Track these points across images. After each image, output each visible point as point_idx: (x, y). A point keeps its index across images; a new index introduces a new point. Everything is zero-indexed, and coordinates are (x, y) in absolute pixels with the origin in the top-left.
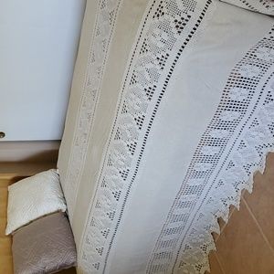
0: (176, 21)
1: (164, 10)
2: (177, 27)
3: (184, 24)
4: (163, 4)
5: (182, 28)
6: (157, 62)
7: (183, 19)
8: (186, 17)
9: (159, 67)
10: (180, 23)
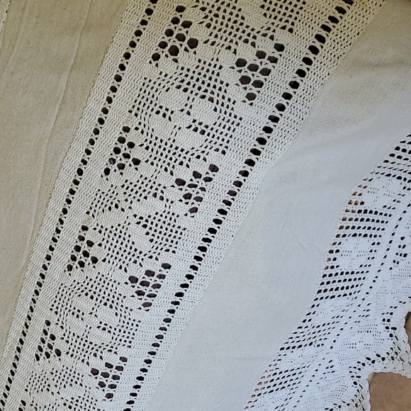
0: (241, 63)
1: (197, 32)
2: (245, 80)
3: (266, 72)
4: (190, 15)
5: (259, 84)
6: (175, 194)
7: (261, 55)
8: (270, 51)
9: (181, 208)
10: (253, 68)
